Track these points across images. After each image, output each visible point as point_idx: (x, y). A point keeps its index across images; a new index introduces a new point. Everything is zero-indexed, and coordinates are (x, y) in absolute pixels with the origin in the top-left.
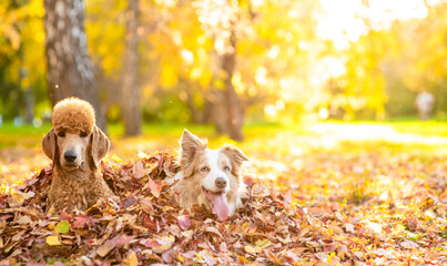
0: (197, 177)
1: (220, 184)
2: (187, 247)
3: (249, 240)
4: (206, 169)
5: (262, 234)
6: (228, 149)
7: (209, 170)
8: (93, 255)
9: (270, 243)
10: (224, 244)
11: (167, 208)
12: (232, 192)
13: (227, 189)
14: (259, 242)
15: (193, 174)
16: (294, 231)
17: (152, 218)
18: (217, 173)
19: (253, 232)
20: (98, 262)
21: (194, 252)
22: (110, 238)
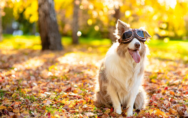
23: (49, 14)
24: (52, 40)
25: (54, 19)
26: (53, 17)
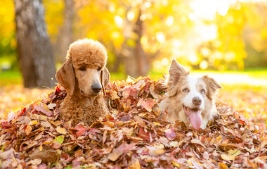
0: (179, 96)
1: (197, 102)
2: (177, 156)
3: (222, 149)
4: (187, 90)
5: (233, 145)
6: (206, 77)
7: (189, 91)
8: (105, 161)
9: (239, 152)
10: (206, 153)
11: (156, 124)
12: (206, 111)
13: (202, 106)
14: (231, 151)
15: (176, 94)
16: (256, 143)
17: (146, 131)
18: (195, 93)
19: (225, 143)
20: (110, 166)
21: (184, 159)
22: (116, 147)
23: (35, 27)
24: (41, 70)
25: (44, 35)
26: (42, 31)
